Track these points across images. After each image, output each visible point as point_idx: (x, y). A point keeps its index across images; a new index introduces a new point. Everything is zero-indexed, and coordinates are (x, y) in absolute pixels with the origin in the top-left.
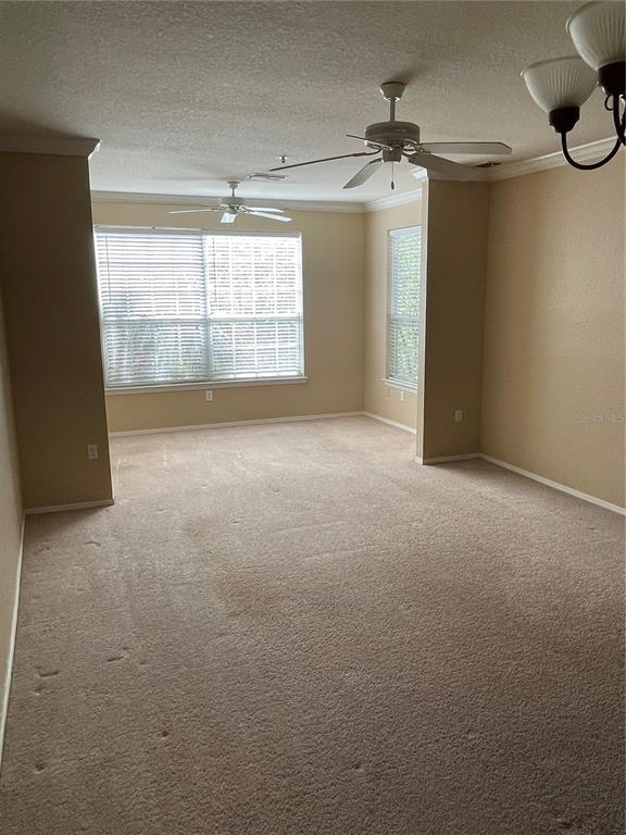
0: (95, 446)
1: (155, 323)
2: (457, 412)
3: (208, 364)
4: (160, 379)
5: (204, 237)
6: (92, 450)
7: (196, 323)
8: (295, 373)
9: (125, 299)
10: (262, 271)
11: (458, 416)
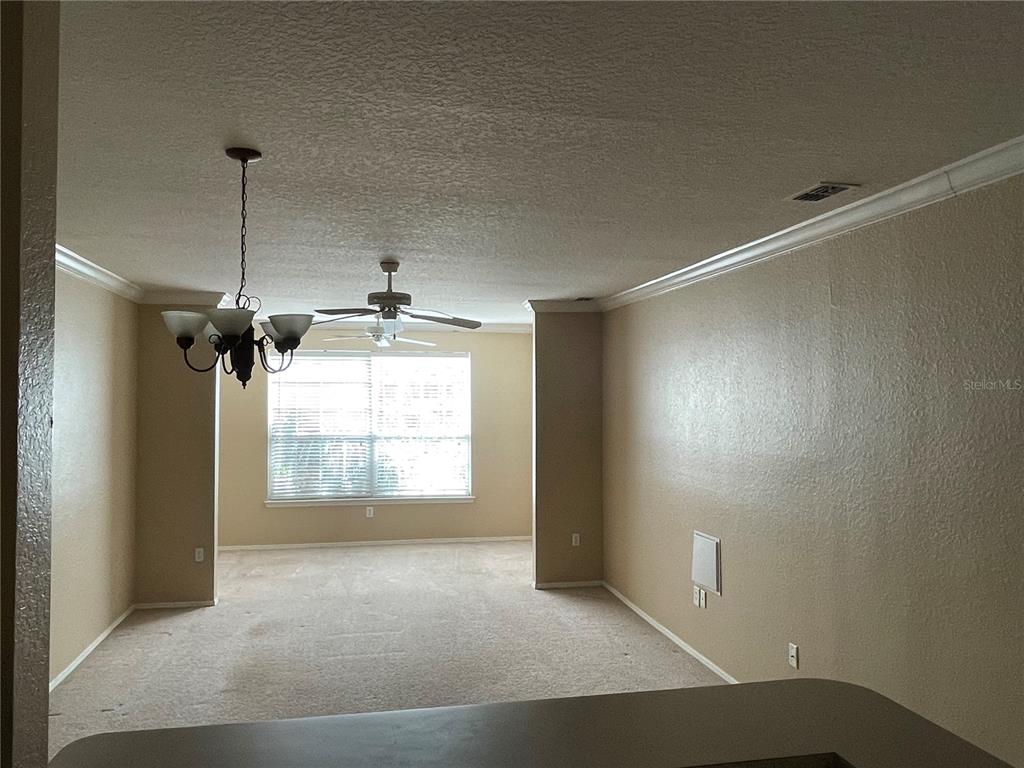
0: (202, 550)
1: (322, 439)
2: (574, 535)
3: (371, 480)
4: (324, 494)
5: (372, 358)
6: (199, 553)
7: (361, 440)
8: (464, 493)
9: (293, 415)
10: (431, 391)
11: (575, 539)
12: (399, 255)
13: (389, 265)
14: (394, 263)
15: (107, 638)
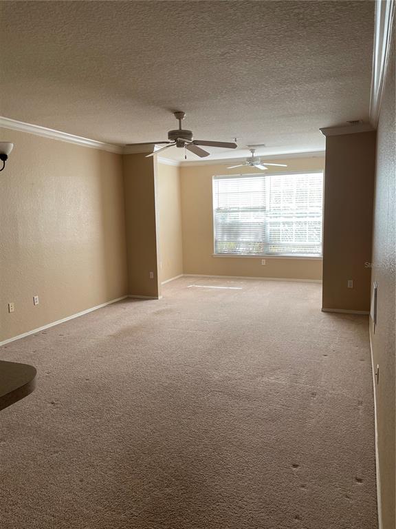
2: (349, 281)
11: (350, 284)
12: (180, 107)
13: (179, 114)
14: (179, 112)
15: (104, 307)
